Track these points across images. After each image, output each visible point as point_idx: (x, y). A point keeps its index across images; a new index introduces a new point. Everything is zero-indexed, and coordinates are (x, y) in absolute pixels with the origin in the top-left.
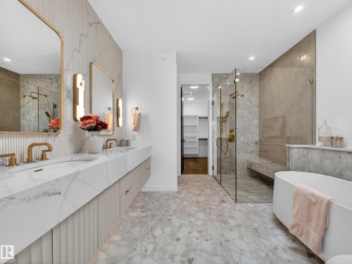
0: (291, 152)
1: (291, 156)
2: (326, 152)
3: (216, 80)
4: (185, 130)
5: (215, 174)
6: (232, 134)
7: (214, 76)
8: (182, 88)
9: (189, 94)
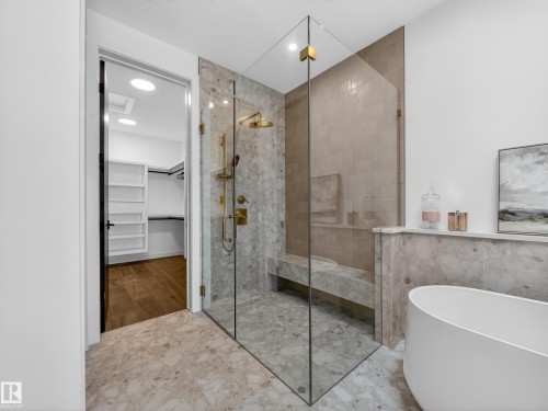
0: (385, 244)
1: (384, 253)
2: (444, 241)
3: (210, 77)
4: (111, 196)
5: (208, 305)
6: (242, 207)
7: (203, 64)
8: (102, 64)
9: (123, 107)
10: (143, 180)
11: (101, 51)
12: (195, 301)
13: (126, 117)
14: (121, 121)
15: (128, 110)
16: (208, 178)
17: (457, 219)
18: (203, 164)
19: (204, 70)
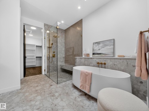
3: (47, 27)
4: (27, 52)
6: (54, 54)
7: (45, 25)
8: (24, 26)
9: (30, 32)
10: (35, 48)
11: (24, 24)
12: (43, 73)
13: (30, 34)
14: (29, 35)
15: (31, 33)
16: (46, 48)
17: (88, 55)
18: (45, 45)
19: (45, 26)
